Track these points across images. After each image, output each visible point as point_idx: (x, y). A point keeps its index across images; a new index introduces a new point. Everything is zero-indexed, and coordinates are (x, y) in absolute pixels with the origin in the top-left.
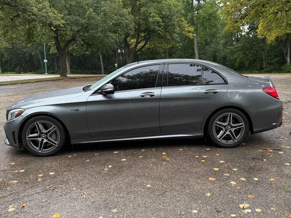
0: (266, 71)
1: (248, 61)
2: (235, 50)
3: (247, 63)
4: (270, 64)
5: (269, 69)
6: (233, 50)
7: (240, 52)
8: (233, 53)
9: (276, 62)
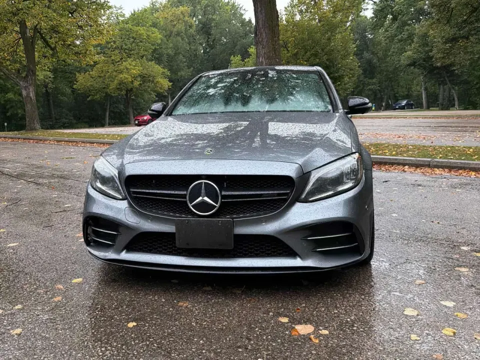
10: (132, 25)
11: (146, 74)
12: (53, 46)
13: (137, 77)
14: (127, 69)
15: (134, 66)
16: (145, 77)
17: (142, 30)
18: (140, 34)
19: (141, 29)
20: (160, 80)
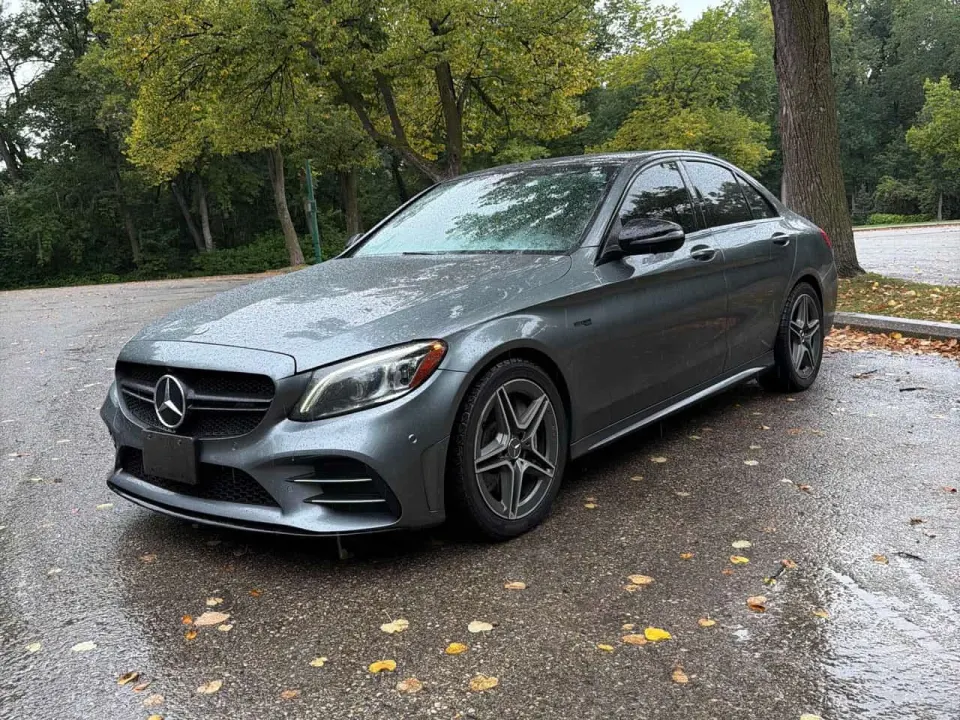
0: (145, 274)
1: (80, 243)
2: (29, 205)
3: (77, 251)
4: (152, 249)
5: (155, 265)
6: (21, 205)
7: (47, 215)
8: (25, 215)
9: (171, 244)
10: (695, 41)
11: (716, 137)
12: (498, 106)
13: (696, 144)
14: (677, 130)
15: (693, 123)
16: (714, 142)
17: (714, 49)
18: (710, 57)
19: (712, 44)
20: (744, 146)
